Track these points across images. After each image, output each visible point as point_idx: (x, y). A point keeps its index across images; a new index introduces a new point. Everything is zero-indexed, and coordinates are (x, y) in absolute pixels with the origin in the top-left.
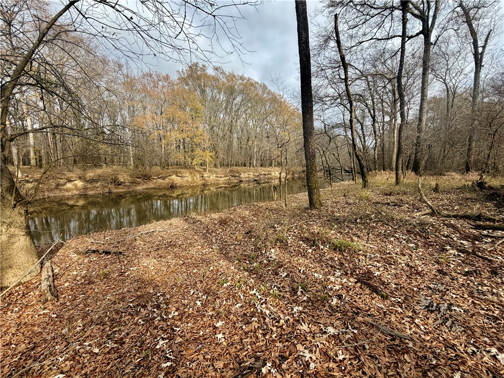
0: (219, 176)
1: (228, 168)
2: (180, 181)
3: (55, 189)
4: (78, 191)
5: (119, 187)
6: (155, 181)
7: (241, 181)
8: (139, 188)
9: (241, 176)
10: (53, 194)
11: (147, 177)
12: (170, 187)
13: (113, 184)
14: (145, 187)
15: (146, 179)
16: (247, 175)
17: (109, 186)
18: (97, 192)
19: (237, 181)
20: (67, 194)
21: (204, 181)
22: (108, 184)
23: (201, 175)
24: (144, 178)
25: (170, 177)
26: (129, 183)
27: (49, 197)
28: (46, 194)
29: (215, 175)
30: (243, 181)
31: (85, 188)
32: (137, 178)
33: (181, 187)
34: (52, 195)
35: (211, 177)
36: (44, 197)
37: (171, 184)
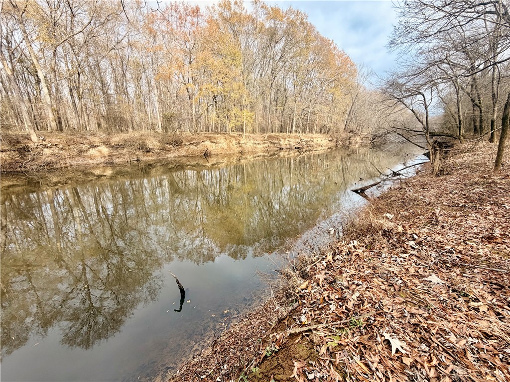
0: (256, 142)
1: (267, 133)
2: (214, 148)
3: (77, 156)
4: (103, 158)
5: (148, 154)
6: (187, 148)
7: (281, 149)
8: (170, 156)
9: (281, 143)
10: (76, 162)
11: (178, 143)
12: (204, 155)
13: (141, 151)
14: (176, 154)
15: (176, 146)
16: (287, 142)
17: (137, 153)
18: (124, 160)
19: (276, 149)
20: (91, 162)
21: (240, 149)
22: (135, 150)
23: (237, 141)
24: (175, 145)
25: (203, 143)
26: (158, 149)
27: (71, 165)
28: (68, 162)
29: (252, 142)
30: (283, 149)
31: (111, 156)
32: (167, 144)
33: (216, 155)
34: (74, 163)
35: (248, 144)
36: (66, 165)
37: (204, 152)
